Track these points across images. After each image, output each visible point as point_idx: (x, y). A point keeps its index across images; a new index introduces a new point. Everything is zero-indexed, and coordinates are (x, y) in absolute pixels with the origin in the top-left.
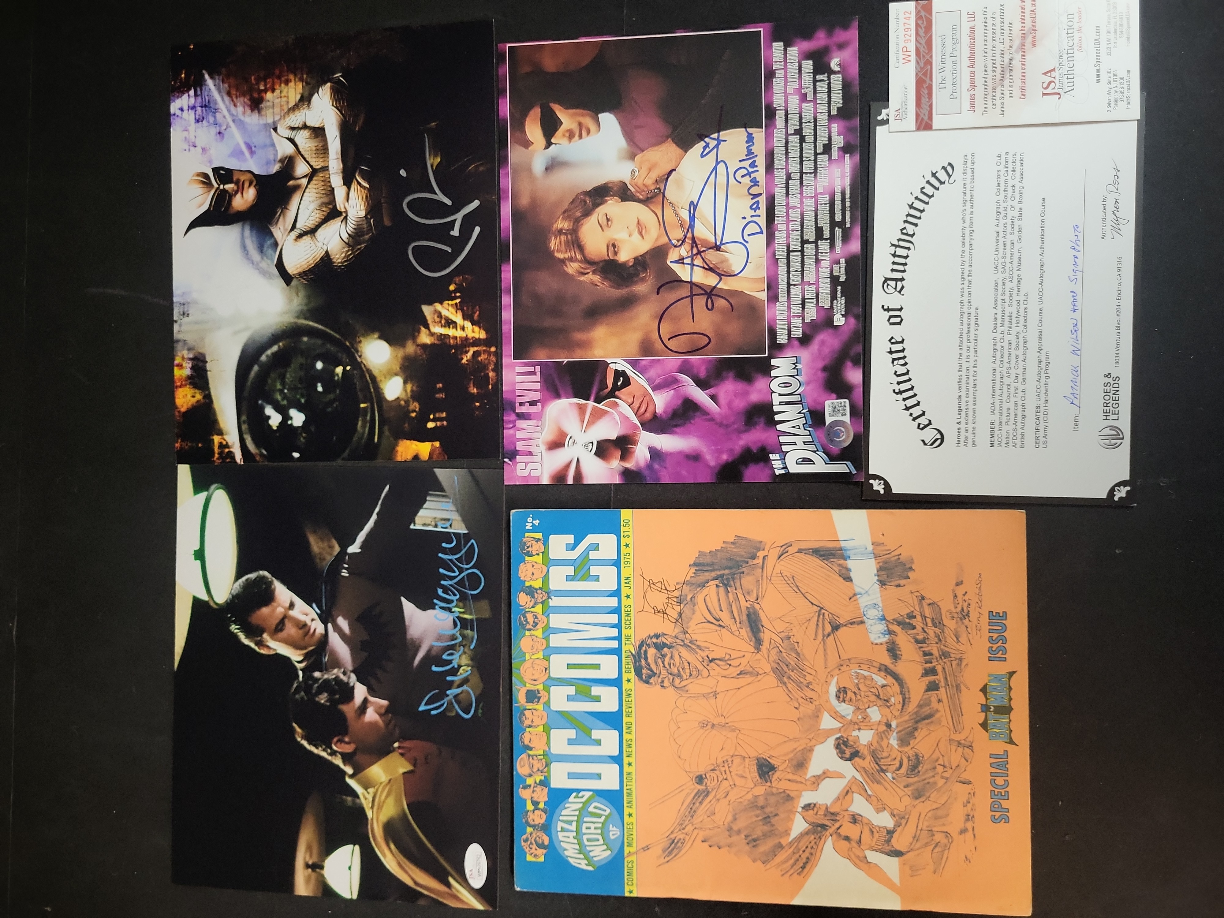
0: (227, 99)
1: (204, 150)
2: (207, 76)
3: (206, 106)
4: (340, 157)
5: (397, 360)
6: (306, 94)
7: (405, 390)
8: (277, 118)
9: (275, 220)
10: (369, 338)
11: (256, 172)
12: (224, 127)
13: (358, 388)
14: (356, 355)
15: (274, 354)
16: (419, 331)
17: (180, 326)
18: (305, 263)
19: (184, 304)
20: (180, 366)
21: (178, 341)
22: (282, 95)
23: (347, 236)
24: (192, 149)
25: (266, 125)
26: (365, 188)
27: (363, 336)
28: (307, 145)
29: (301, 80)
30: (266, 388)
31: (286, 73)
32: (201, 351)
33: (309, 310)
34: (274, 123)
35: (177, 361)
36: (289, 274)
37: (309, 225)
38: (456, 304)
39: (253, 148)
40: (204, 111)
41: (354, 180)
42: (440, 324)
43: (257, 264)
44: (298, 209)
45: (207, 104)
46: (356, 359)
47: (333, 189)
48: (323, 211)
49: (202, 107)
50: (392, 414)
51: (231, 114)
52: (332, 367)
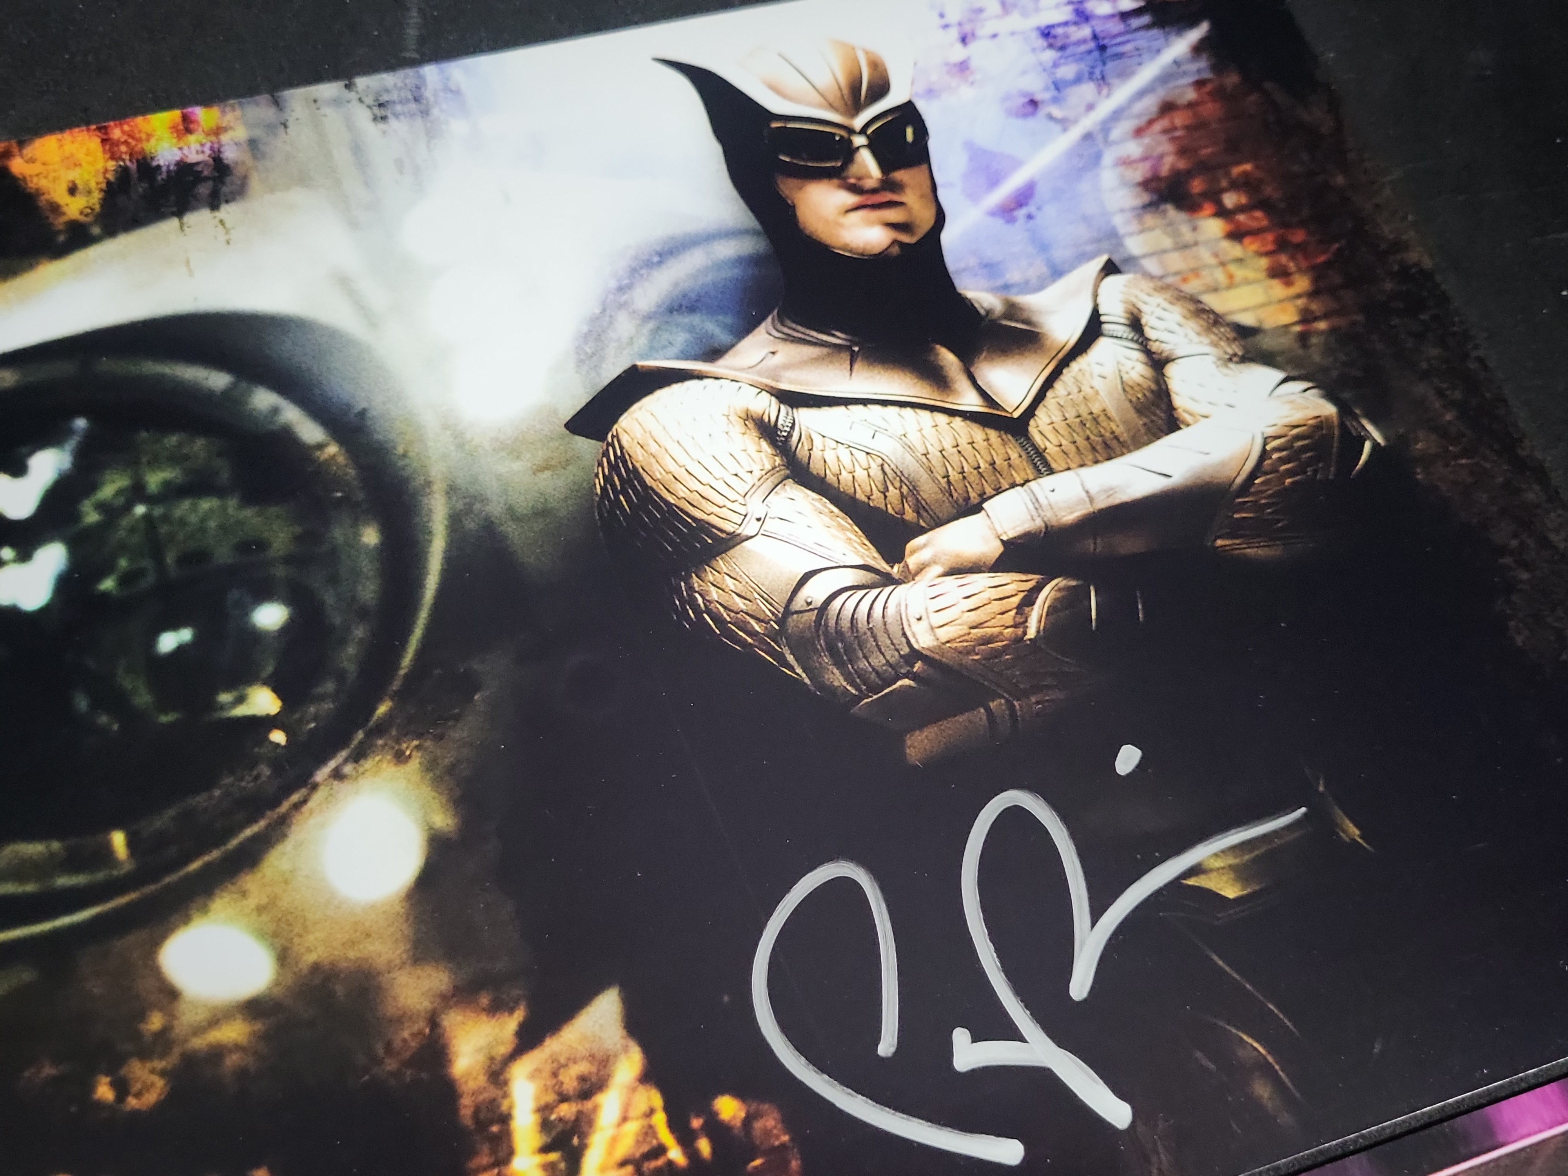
0: (1150, 103)
1: (963, 67)
2: (1195, 35)
3: (1102, 48)
4: (1102, 503)
5: (352, 943)
6: (1267, 343)
7: (218, 1017)
8: (1151, 266)
9: (801, 331)
10: (426, 792)
11: (947, 238)
12: (1057, 112)
13: (200, 800)
14: (344, 754)
15: (287, 436)
16: (497, 1008)
17: (336, 102)
18: (672, 467)
19: (416, 100)
20: (187, 126)
21: (277, 103)
22: (1233, 268)
23: (819, 599)
24: (954, 34)
25: (1113, 236)
26: (1021, 623)
27: (430, 766)
28: (1098, 383)
29: (1307, 317)
30: (144, 434)
31: (1304, 264)
32: (255, 183)
33: (489, 527)
34: (1131, 261)
35: (205, 116)
36: (615, 421)
37: (816, 454)
38: (660, 1150)
39: (1022, 213)
40: (1083, 48)
41: (1035, 578)
42: (551, 1097)
43: (621, 306)
44: (865, 402)
45: (1110, 51)
46: (322, 761)
47: (977, 509)
48: (884, 492)
49: (1095, 37)
50: (96, 988)
51: (1106, 126)
52: (269, 670)
